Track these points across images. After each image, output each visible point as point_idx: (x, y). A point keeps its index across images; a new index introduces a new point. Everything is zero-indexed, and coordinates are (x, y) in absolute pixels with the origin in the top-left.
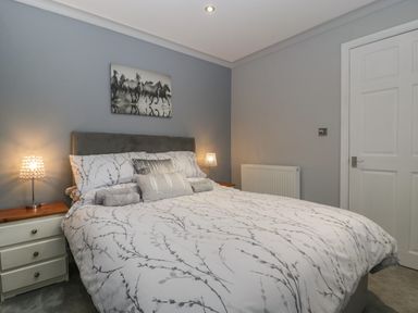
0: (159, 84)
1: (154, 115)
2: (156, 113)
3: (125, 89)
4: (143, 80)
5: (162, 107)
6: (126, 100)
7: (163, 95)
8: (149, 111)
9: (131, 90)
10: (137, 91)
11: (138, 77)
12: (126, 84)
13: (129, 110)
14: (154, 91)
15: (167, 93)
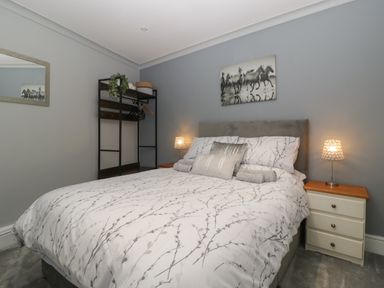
0: (261, 68)
1: (255, 101)
2: (257, 98)
3: (230, 85)
4: (244, 72)
5: (264, 90)
6: (231, 94)
7: (265, 78)
8: (250, 97)
9: (234, 84)
10: (239, 83)
11: (240, 70)
12: (231, 81)
13: (233, 101)
14: (255, 77)
15: (270, 74)
